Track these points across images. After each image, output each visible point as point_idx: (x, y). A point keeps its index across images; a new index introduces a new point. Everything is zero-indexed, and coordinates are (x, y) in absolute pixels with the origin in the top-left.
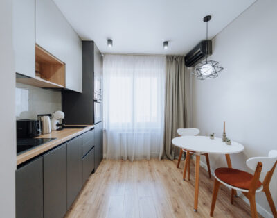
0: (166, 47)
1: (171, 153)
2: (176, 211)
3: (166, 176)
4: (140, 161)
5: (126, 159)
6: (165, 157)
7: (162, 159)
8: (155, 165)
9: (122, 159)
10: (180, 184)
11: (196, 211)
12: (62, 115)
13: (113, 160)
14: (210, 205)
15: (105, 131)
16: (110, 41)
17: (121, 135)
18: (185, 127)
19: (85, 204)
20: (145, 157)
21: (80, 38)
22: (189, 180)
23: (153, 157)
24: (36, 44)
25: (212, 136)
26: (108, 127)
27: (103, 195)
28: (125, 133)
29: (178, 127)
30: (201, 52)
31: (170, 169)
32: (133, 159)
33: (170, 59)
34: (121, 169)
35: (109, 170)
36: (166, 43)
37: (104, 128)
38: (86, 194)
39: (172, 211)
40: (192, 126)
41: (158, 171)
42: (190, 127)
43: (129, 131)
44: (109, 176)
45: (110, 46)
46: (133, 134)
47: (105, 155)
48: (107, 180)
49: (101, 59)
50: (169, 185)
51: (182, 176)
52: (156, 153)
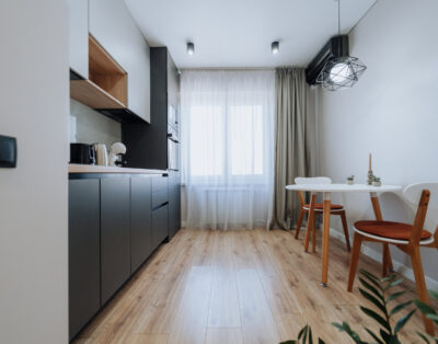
0: (275, 51)
1: (286, 220)
2: (292, 284)
3: (277, 247)
4: (237, 231)
5: (215, 228)
6: (276, 226)
7: (271, 228)
8: (260, 236)
9: (209, 229)
10: (300, 257)
11: (325, 285)
12: (122, 148)
13: (197, 229)
14: (347, 278)
15: (184, 186)
16: (190, 45)
17: (207, 192)
18: (307, 175)
19: (156, 273)
20: (245, 227)
21: (147, 42)
22: (314, 251)
23: (257, 227)
24: (90, 35)
25: (351, 179)
26: (189, 180)
27: (182, 265)
28: (215, 189)
29: (297, 174)
30: (332, 55)
31: (284, 240)
32: (226, 228)
33: (283, 73)
34: (207, 240)
35: (190, 240)
36: (275, 44)
37: (182, 182)
38: (157, 264)
39: (287, 284)
40: (318, 174)
41: (265, 242)
42: (316, 176)
43: (219, 186)
44: (190, 246)
45: (190, 52)
46: (226, 191)
47: (183, 223)
48: (188, 250)
49: (178, 79)
50: (283, 257)
51: (303, 248)
52: (263, 220)
